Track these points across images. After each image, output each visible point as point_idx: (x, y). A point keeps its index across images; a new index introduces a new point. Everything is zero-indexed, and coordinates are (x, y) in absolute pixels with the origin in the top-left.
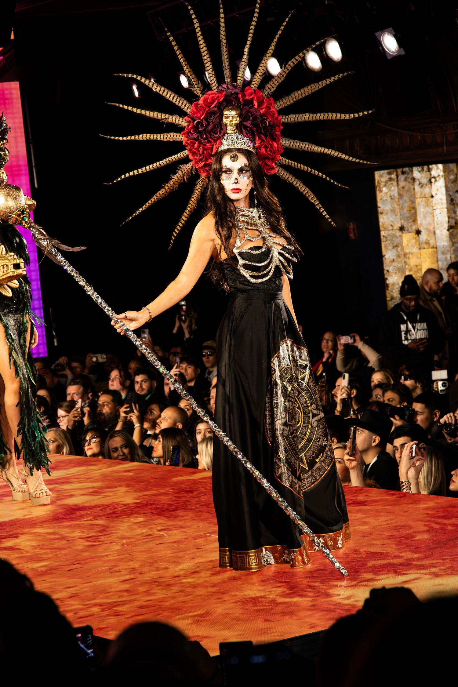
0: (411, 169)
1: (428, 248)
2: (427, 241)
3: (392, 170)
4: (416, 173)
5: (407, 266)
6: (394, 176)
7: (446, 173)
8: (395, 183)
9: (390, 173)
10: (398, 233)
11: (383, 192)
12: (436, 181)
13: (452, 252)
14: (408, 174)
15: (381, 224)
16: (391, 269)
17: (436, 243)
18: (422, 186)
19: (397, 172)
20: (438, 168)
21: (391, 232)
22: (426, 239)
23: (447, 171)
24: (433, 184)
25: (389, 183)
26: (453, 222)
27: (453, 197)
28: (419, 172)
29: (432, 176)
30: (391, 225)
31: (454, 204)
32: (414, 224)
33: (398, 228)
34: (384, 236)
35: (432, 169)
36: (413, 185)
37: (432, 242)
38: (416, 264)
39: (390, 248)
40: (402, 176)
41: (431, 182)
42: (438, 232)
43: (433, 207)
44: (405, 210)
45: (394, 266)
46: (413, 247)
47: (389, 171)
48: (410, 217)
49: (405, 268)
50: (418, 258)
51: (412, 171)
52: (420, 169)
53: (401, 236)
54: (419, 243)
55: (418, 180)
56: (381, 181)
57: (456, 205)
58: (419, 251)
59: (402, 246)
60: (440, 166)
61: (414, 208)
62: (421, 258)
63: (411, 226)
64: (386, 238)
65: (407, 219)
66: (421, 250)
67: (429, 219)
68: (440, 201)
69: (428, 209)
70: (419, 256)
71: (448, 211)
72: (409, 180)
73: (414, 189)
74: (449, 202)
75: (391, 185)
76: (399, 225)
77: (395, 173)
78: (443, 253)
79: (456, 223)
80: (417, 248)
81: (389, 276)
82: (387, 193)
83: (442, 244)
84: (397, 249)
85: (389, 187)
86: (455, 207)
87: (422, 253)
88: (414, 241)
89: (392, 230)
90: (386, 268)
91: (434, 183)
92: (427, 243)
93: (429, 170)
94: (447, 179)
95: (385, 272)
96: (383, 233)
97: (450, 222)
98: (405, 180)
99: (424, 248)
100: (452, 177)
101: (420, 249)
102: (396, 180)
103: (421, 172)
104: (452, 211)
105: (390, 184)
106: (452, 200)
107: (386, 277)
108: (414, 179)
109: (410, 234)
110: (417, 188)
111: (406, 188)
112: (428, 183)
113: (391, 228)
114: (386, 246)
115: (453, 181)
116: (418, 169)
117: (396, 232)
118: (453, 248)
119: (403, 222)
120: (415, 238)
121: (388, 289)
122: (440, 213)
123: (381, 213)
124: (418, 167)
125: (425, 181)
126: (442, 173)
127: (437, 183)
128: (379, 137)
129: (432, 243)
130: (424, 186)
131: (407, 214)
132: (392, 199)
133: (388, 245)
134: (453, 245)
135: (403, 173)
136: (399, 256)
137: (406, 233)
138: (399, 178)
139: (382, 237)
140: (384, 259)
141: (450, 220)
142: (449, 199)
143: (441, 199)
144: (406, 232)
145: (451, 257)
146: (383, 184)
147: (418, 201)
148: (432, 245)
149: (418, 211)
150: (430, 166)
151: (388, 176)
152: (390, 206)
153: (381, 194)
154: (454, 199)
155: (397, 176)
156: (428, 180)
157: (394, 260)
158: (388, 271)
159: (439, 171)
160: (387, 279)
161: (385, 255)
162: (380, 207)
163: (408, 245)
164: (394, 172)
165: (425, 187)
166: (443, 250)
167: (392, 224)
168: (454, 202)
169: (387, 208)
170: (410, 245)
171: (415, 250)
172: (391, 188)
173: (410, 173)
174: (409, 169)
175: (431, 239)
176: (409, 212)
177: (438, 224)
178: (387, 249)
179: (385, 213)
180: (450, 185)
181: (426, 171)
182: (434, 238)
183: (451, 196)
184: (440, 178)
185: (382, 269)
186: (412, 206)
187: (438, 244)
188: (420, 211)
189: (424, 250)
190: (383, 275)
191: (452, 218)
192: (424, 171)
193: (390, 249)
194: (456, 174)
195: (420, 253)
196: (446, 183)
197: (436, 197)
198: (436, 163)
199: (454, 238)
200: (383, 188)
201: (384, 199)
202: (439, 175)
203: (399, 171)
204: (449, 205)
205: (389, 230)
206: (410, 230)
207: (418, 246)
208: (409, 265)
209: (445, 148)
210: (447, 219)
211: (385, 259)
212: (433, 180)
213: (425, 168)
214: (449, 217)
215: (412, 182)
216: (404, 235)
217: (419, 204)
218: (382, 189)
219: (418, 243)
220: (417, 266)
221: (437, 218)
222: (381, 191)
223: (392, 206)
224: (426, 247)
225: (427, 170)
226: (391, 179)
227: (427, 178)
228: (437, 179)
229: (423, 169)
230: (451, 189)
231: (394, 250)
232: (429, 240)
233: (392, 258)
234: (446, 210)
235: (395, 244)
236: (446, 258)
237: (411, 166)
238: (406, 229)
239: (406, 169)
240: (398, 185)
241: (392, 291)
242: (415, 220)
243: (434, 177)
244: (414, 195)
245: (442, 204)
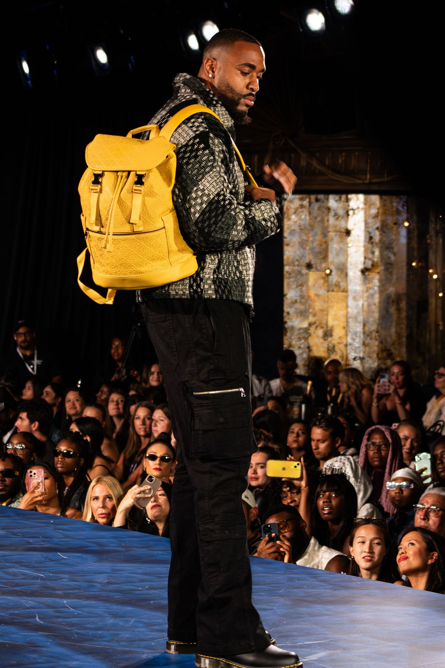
0: (326, 196)
1: (338, 291)
2: (337, 283)
3: (304, 196)
4: (333, 202)
5: (311, 310)
6: (306, 203)
7: (367, 207)
8: (306, 211)
9: (302, 199)
10: (304, 271)
11: (292, 220)
12: (354, 214)
13: (365, 298)
14: (323, 202)
15: (285, 257)
16: (292, 311)
17: (347, 286)
18: (337, 219)
19: (310, 199)
20: (358, 199)
21: (296, 268)
22: (337, 281)
23: (368, 205)
24: (350, 217)
25: (300, 210)
26: (369, 264)
27: (372, 235)
28: (336, 201)
29: (350, 208)
30: (297, 260)
31: (372, 243)
32: (324, 262)
33: (305, 265)
34: (287, 272)
35: (350, 199)
36: (328, 215)
37: (342, 284)
38: (321, 308)
39: (294, 286)
40: (316, 203)
41: (348, 215)
42: (351, 273)
43: (347, 244)
44: (315, 244)
45: (296, 309)
46: (321, 288)
47: (301, 196)
48: (320, 253)
49: (308, 312)
50: (324, 301)
51: (328, 199)
52: (337, 197)
53: (307, 274)
54: (328, 284)
55: (334, 210)
56: (290, 208)
57: (374, 244)
58: (327, 294)
59: (307, 285)
60: (361, 197)
61: (326, 243)
62: (328, 302)
63: (321, 263)
64: (290, 274)
65: (316, 254)
66: (330, 293)
67: (341, 259)
68: (357, 238)
69: (342, 245)
70: (327, 299)
71: (366, 251)
72: (324, 210)
73: (328, 221)
74: (367, 240)
75: (301, 214)
76: (307, 261)
77: (308, 200)
78: (354, 298)
79: (373, 265)
80: (325, 290)
81: (288, 319)
82: (295, 222)
83: (354, 288)
84: (301, 289)
85: (299, 216)
86: (373, 247)
87: (330, 296)
88: (322, 281)
89: (298, 265)
90: (286, 309)
91: (352, 217)
92: (337, 285)
93: (347, 200)
94: (367, 214)
95: (285, 314)
96: (287, 268)
97: (366, 264)
98: (319, 208)
99: (333, 291)
100: (374, 211)
101: (328, 291)
102: (308, 207)
103: (338, 202)
104: (369, 251)
105: (300, 212)
106: (371, 238)
107: (286, 319)
108: (329, 209)
109: (318, 273)
110: (332, 220)
111: (319, 219)
112: (345, 215)
113: (296, 263)
114: (288, 284)
115: (373, 215)
116: (334, 198)
117: (302, 269)
118: (366, 294)
119: (311, 257)
120: (323, 278)
121: (286, 335)
122: (356, 252)
123: (288, 245)
124: (335, 196)
125: (341, 212)
126: (362, 206)
127: (355, 217)
128: (293, 155)
129: (343, 286)
130: (340, 218)
131: (317, 250)
132: (301, 229)
133: (291, 284)
134: (367, 291)
135: (317, 200)
136: (302, 297)
137: (313, 271)
138: (312, 205)
139: (285, 273)
140: (285, 299)
141: (367, 261)
142: (368, 237)
143: (358, 236)
144: (313, 269)
145: (363, 305)
146: (292, 211)
147: (331, 234)
148: (342, 288)
149: (330, 247)
150: (350, 196)
151: (300, 203)
152: (298, 238)
153: (289, 223)
154: (374, 237)
155: (310, 203)
156: (345, 211)
157: (296, 301)
158: (288, 313)
159: (358, 202)
160: (286, 322)
161: (286, 295)
162: (286, 238)
163: (314, 285)
164: (306, 198)
165: (341, 220)
166: (354, 295)
167: (298, 258)
168: (373, 240)
169: (295, 240)
170: (316, 285)
171: (322, 292)
172: (301, 216)
173: (325, 201)
174: (324, 197)
175: (342, 281)
176: (319, 247)
177: (351, 265)
178: (289, 288)
179: (291, 244)
180: (370, 221)
181: (344, 202)
182: (345, 280)
183: (370, 233)
184: (359, 211)
185: (282, 311)
186: (324, 240)
187: (350, 288)
188: (332, 247)
189: (333, 293)
190: (282, 317)
191: (369, 259)
192: (342, 201)
193: (293, 289)
194: (378, 209)
195: (328, 297)
196: (365, 217)
197: (353, 233)
198: (357, 192)
199: (369, 283)
200: (291, 215)
201: (293, 228)
202: (358, 208)
203: (313, 197)
204: (367, 243)
205: (294, 266)
206: (319, 268)
207: (326, 288)
208: (314, 309)
209: (368, 176)
210: (362, 259)
211: (287, 298)
212: (351, 212)
213: (344, 197)
214: (365, 258)
215: (326, 212)
216: (311, 273)
217: (332, 239)
218: (290, 217)
219: (326, 284)
220: (322, 311)
221: (352, 258)
222: (289, 219)
223: (300, 237)
224: (336, 289)
225: (345, 200)
226: (302, 206)
227: (344, 209)
228: (356, 211)
229: (340, 198)
230: (370, 225)
231: (298, 289)
232: (339, 283)
233: (295, 298)
234: (362, 249)
235: (300, 283)
236: (358, 305)
237: (328, 192)
238: (314, 266)
239: (321, 196)
240: (310, 213)
241: (290, 338)
242: (325, 258)
243: (353, 209)
244: (327, 227)
245: (359, 241)
